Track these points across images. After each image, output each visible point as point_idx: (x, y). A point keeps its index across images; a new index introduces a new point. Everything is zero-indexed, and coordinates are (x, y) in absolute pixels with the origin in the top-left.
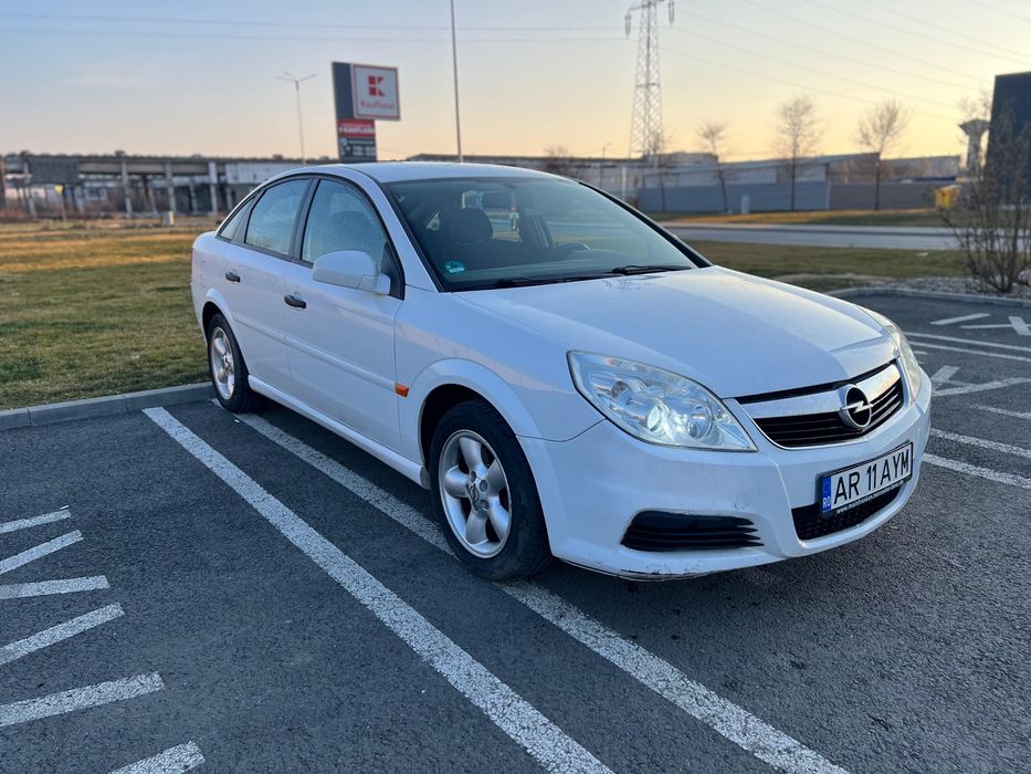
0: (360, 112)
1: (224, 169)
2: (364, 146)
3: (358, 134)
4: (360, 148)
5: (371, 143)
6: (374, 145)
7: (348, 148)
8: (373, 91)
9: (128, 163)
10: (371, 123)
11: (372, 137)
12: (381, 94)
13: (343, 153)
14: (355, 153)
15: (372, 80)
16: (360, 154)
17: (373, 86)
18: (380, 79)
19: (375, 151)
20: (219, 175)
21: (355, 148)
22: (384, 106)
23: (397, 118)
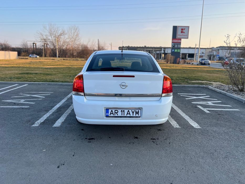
0: (178, 37)
1: (165, 50)
2: (178, 45)
3: (177, 42)
4: (177, 45)
5: (180, 44)
6: (180, 45)
7: (174, 45)
8: (182, 32)
9: (146, 48)
10: (180, 39)
11: (180, 43)
12: (184, 33)
13: (172, 47)
14: (175, 47)
15: (182, 29)
16: (177, 47)
17: (182, 31)
18: (184, 29)
19: (180, 46)
20: (164, 51)
21: (175, 45)
22: (184, 35)
23: (188, 38)
